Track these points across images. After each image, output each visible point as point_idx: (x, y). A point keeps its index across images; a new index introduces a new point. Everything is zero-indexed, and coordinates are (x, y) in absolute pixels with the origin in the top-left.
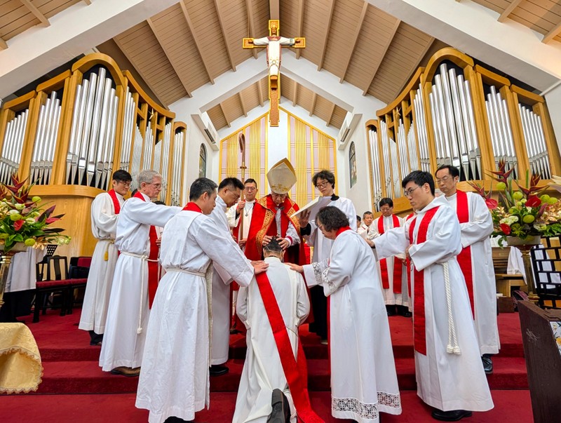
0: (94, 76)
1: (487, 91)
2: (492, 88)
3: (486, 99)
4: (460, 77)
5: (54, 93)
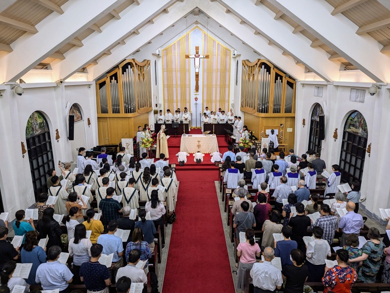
0: (127, 69)
1: (276, 79)
2: (279, 78)
3: (275, 82)
4: (268, 73)
5: (113, 78)
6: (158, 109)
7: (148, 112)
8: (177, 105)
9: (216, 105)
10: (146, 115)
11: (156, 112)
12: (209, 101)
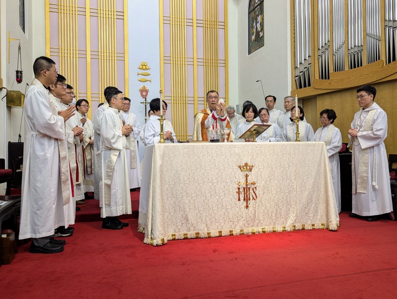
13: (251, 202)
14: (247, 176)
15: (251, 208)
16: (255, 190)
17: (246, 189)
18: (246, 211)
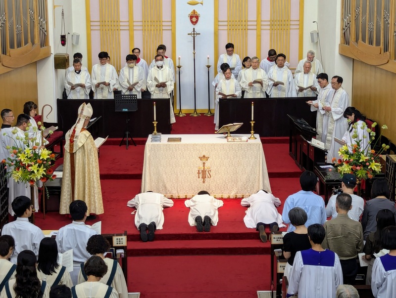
6: (69, 51)
7: (36, 63)
8: (131, 38)
9: (259, 37)
10: (30, 71)
11: (61, 63)
12: (238, 23)
13: (207, 179)
14: (204, 163)
15: (206, 183)
16: (209, 172)
17: (204, 172)
18: (203, 184)
